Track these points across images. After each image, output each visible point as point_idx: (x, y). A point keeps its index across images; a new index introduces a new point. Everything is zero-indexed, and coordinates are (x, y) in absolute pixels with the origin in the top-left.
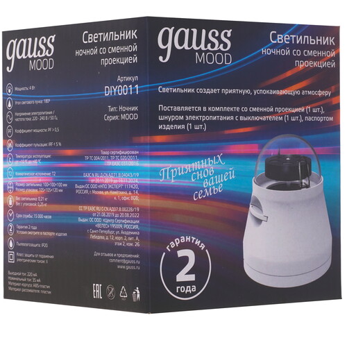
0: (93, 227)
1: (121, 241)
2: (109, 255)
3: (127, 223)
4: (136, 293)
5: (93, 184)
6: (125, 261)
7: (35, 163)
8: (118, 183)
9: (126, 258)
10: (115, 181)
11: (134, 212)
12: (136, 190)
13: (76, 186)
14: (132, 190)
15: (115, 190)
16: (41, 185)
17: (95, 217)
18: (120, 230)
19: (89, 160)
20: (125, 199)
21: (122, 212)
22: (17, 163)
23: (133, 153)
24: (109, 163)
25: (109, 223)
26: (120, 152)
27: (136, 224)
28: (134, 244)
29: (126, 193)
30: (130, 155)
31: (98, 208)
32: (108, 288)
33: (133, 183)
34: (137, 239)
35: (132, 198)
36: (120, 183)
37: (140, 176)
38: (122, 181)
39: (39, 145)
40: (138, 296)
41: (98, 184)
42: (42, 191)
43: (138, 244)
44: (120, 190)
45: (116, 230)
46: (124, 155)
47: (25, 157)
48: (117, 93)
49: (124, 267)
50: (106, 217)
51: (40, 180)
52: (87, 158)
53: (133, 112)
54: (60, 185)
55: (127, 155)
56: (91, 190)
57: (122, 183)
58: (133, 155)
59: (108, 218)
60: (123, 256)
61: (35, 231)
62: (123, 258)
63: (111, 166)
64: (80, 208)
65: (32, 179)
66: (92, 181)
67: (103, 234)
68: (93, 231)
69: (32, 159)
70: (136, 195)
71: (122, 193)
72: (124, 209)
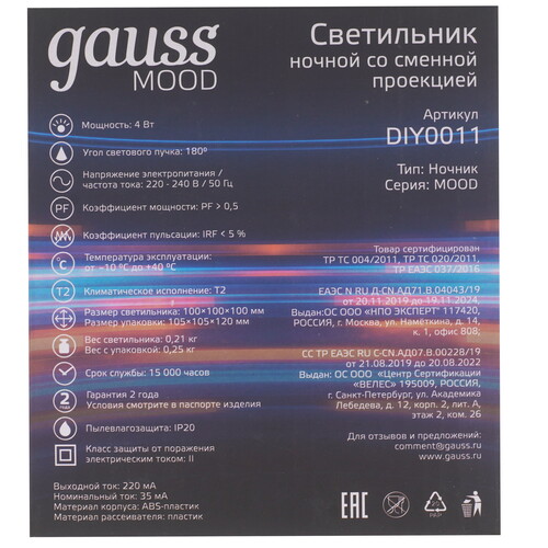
0: (347, 387)
1: (429, 411)
2: (393, 436)
3: (448, 378)
4: (473, 502)
5: (347, 307)
6: (440, 446)
7: (157, 270)
8: (425, 305)
9: (444, 441)
10: (415, 302)
11: (469, 356)
12: (472, 316)
13: (294, 313)
14: (464, 318)
15: (416, 317)
16: (176, 312)
17: (352, 368)
18: (429, 390)
19: (336, 263)
20: (444, 333)
21: (434, 358)
22: (88, 272)
23: (466, 249)
24: (399, 269)
25: (396, 379)
26: (432, 249)
27: (473, 378)
28: (469, 414)
29: (448, 323)
30: (459, 254)
31: (361, 352)
32: (388, 497)
33: (466, 305)
34: (475, 403)
35: (464, 331)
36: (431, 305)
37: (482, 292)
38: (435, 301)
39: (168, 236)
40: (478, 506)
41: (364, 308)
42: (181, 324)
43: (477, 414)
44: (430, 316)
45: (415, 391)
46: (444, 254)
47: (121, 258)
48: (422, 140)
49: (439, 457)
50: (387, 369)
51: (173, 303)
52: (332, 259)
53: (467, 176)
54: (242, 311)
55: (450, 254)
56: (343, 319)
57: (436, 305)
58: (466, 254)
59: (394, 369)
60: (437, 437)
61: (155, 401)
62: (436, 441)
63: (403, 274)
64: (306, 354)
65: (143, 301)
66: (346, 302)
67: (377, 400)
68: (344, 396)
69: (145, 263)
70: (473, 325)
71: (437, 322)
72: (441, 352)
